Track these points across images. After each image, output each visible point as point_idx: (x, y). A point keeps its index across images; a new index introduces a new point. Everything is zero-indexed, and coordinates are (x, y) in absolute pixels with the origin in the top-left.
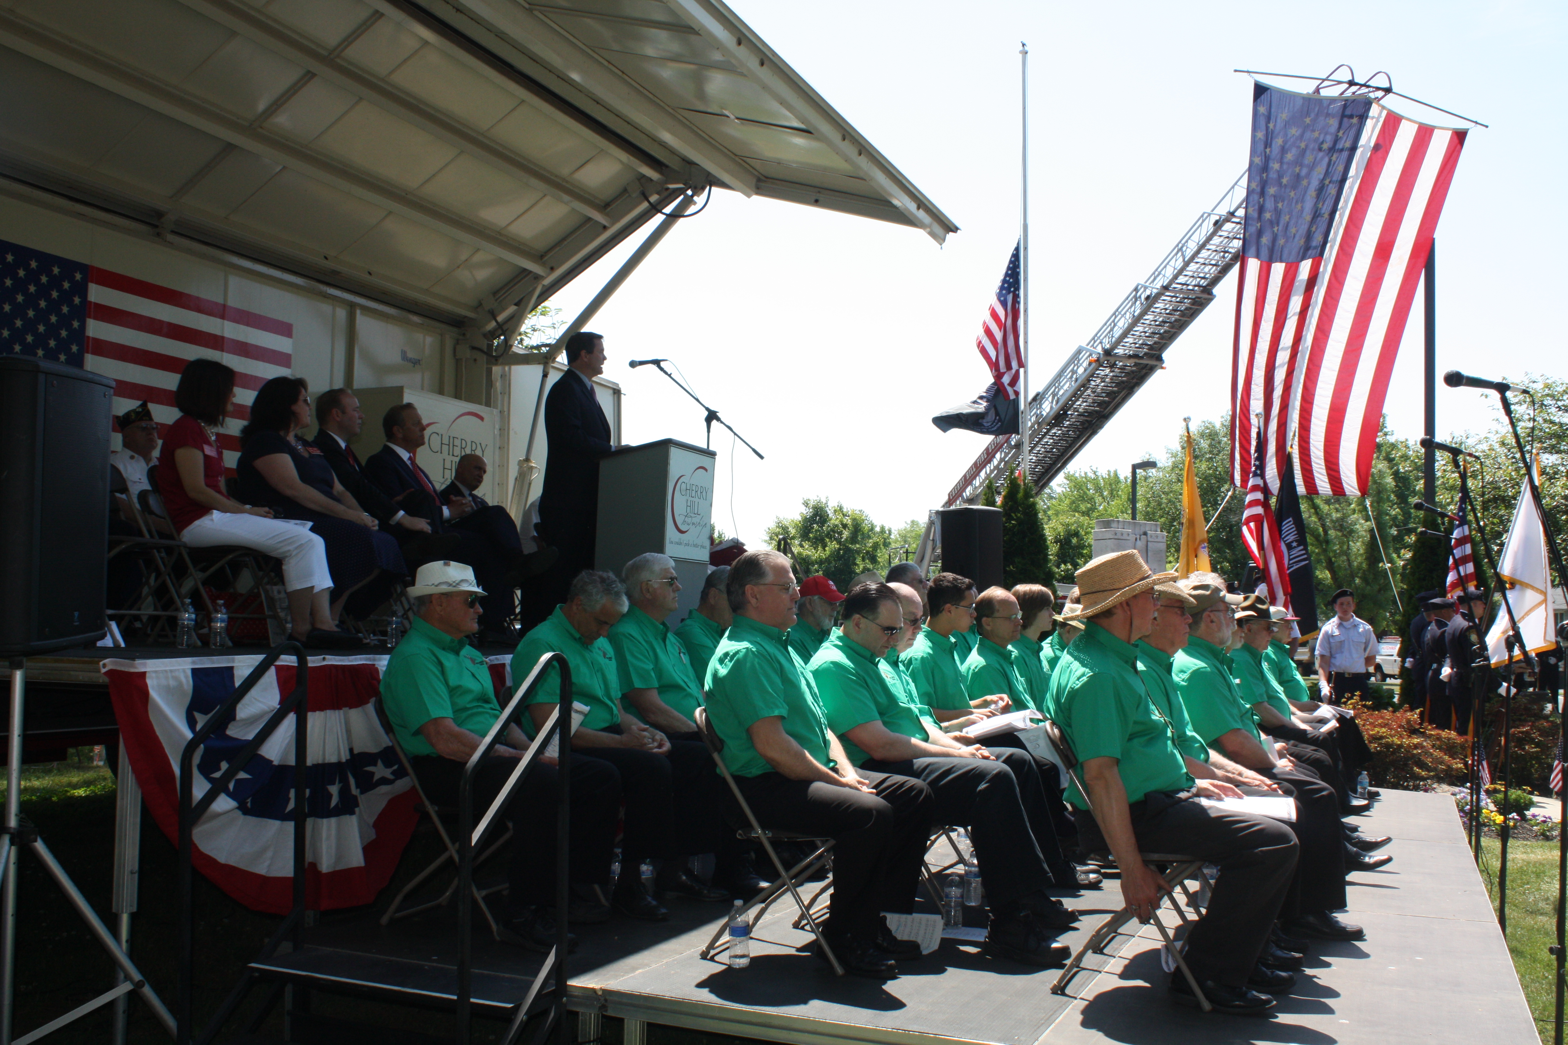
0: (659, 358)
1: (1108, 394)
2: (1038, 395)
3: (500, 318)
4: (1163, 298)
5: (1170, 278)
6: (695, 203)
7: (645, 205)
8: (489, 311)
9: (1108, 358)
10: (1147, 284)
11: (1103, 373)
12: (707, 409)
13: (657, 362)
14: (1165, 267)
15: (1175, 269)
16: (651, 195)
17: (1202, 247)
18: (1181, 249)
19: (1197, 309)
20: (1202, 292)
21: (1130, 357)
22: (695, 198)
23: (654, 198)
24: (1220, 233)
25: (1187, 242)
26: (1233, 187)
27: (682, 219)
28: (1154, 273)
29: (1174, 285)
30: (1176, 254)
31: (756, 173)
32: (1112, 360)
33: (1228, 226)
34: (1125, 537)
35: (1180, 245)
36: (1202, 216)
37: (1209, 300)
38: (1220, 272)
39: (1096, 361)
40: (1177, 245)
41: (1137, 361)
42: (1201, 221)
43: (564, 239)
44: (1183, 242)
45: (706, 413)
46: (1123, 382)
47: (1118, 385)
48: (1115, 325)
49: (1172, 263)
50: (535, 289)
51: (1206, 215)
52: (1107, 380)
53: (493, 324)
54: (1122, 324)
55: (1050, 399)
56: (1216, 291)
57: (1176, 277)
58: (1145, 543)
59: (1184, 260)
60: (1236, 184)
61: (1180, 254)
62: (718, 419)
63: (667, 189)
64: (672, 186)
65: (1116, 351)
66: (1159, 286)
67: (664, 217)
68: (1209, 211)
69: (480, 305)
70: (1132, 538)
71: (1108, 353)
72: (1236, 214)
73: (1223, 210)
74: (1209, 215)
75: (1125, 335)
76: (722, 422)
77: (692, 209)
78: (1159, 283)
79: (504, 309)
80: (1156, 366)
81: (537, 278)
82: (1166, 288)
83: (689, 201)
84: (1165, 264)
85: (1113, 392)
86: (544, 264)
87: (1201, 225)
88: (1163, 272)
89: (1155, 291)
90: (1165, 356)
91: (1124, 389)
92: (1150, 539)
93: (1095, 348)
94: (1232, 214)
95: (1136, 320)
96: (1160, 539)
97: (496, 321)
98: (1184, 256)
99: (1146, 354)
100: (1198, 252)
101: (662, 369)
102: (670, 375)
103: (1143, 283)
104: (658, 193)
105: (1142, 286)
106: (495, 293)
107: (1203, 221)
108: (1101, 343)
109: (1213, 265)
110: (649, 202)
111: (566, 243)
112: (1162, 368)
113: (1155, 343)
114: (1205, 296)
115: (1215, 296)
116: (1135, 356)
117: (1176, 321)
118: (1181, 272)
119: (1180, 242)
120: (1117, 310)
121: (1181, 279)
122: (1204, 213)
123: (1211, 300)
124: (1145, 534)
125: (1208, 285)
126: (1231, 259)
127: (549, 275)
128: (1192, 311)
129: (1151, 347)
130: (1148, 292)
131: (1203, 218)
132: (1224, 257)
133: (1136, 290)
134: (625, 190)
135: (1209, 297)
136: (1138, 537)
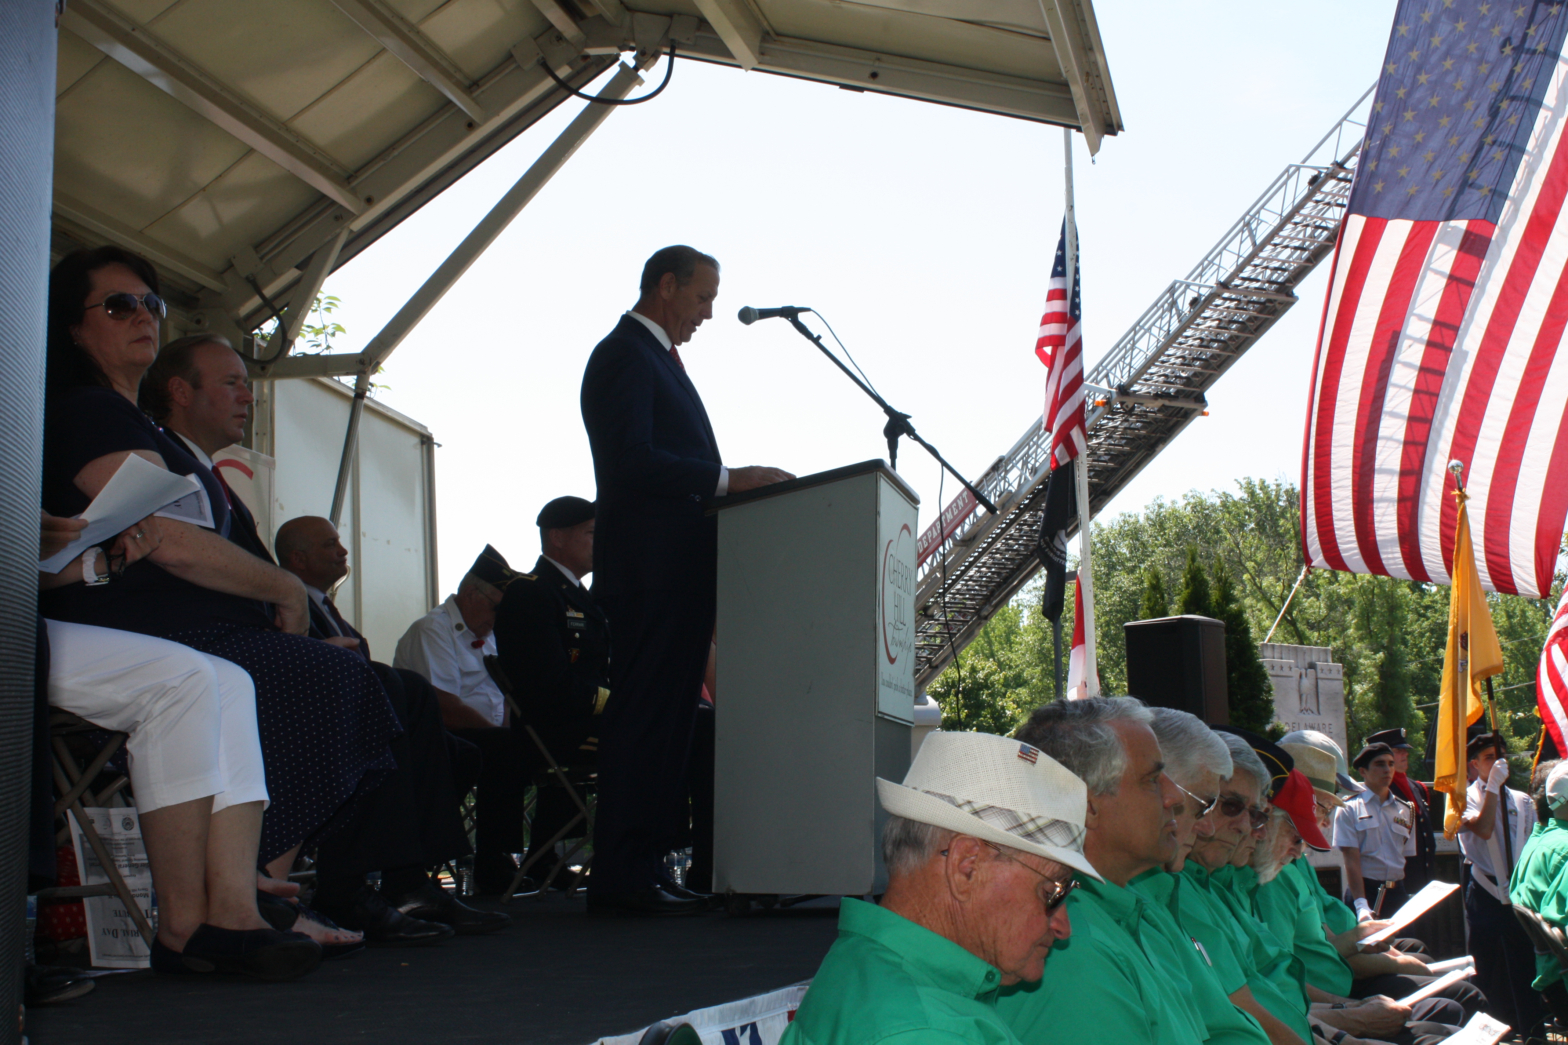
0: (797, 305)
1: (1113, 458)
2: (1001, 460)
3: (268, 292)
4: (1218, 301)
5: (1232, 270)
6: (641, 82)
7: (549, 83)
8: (247, 278)
9: (1124, 399)
10: (1190, 281)
11: (1111, 424)
12: (888, 410)
13: (790, 313)
14: (1220, 253)
15: (1239, 256)
16: (559, 67)
17: (1287, 220)
18: (1248, 224)
19: (1267, 319)
20: (1277, 291)
21: (1157, 396)
22: (641, 73)
23: (563, 72)
24: (1318, 197)
25: (1258, 212)
26: (1340, 124)
27: (619, 108)
28: (1202, 263)
29: (1237, 282)
30: (1242, 231)
31: (765, 24)
32: (1129, 402)
33: (1330, 186)
34: (1286, 672)
35: (1248, 218)
36: (1287, 170)
37: (1287, 305)
38: (1308, 260)
39: (1104, 404)
40: (1243, 218)
41: (1167, 403)
42: (1285, 176)
43: (392, 146)
44: (1252, 213)
45: (886, 419)
46: (1139, 437)
47: (1130, 442)
48: (1133, 348)
49: (1234, 246)
50: (337, 236)
51: (1292, 169)
52: (1117, 435)
53: (255, 302)
54: (1147, 345)
55: (1020, 465)
56: (1297, 291)
57: (1240, 268)
58: (1313, 681)
59: (1254, 244)
60: (1345, 118)
61: (1246, 233)
62: (911, 432)
63: (586, 57)
64: (593, 51)
65: (1136, 388)
66: (1212, 282)
67: (588, 102)
68: (1298, 163)
69: (230, 266)
70: (1295, 673)
71: (1123, 390)
72: (1347, 166)
73: (1324, 160)
74: (1298, 168)
75: (1151, 362)
76: (917, 438)
77: (635, 92)
78: (1211, 280)
79: (276, 275)
80: (1194, 410)
81: (342, 216)
82: (1224, 286)
83: (629, 77)
84: (1220, 248)
85: (1122, 453)
86: (354, 192)
87: (1285, 183)
88: (1217, 261)
89: (1205, 292)
90: (1208, 395)
91: (1138, 448)
92: (1320, 675)
93: (1097, 383)
94: (1340, 165)
95: (1172, 339)
96: (1334, 675)
97: (263, 297)
98: (1252, 235)
99: (1178, 392)
100: (1281, 227)
101: (802, 329)
102: (816, 341)
103: (1182, 279)
104: (570, 65)
105: (1182, 283)
106: (257, 247)
107: (1289, 177)
108: (1107, 376)
109: (1296, 248)
110: (555, 78)
111: (396, 153)
112: (1203, 414)
113: (1195, 374)
114: (1282, 298)
115: (1297, 298)
116: (1165, 395)
117: (1231, 338)
118: (1248, 260)
119: (1248, 213)
120: (1138, 323)
121: (1247, 272)
122: (1290, 166)
123: (1291, 304)
124: (1312, 666)
125: (1288, 280)
126: (1328, 239)
127: (363, 212)
128: (1258, 323)
129: (1188, 381)
130: (1191, 295)
131: (1291, 171)
132: (1312, 236)
133: (1172, 290)
134: (510, 57)
135: (1289, 299)
136: (1303, 671)
